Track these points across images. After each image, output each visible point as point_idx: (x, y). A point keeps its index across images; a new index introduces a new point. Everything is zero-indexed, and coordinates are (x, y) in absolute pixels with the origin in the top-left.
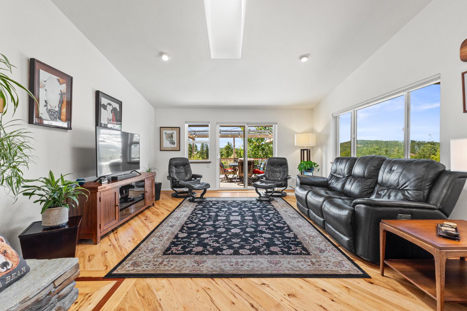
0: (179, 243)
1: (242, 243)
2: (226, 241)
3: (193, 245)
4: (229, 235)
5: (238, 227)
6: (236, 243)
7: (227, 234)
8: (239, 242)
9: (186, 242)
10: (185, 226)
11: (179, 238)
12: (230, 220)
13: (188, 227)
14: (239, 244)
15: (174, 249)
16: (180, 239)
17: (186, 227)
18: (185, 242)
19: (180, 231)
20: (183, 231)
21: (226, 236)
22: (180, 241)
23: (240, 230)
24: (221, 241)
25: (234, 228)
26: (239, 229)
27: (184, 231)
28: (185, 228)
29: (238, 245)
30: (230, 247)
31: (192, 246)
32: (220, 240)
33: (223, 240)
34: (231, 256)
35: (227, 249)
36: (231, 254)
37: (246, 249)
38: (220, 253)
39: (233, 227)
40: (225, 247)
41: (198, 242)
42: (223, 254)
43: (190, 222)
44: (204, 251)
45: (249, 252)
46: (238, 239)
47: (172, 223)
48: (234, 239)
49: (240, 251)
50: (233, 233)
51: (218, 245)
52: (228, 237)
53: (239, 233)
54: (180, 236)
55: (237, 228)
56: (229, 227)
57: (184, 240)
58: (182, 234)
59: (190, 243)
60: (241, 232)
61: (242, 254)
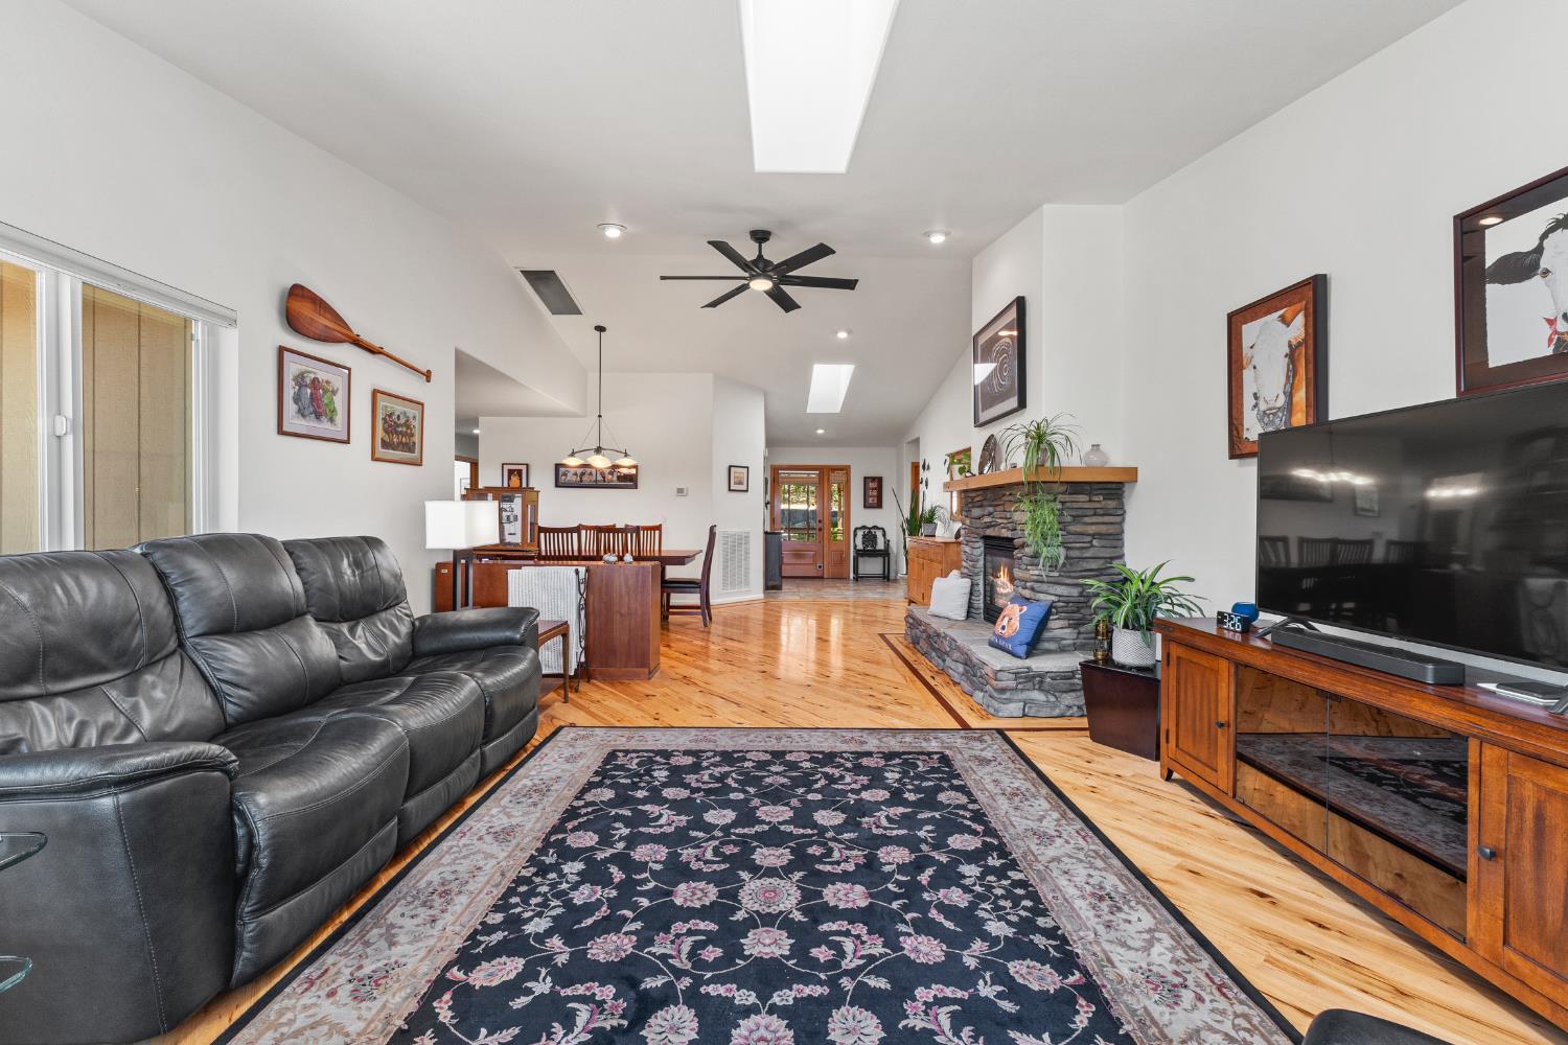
0: (936, 776)
1: (760, 774)
2: (806, 781)
4: (799, 796)
5: (766, 828)
6: (777, 773)
7: (804, 801)
8: (768, 776)
12: (798, 875)
14: (769, 771)
15: (934, 763)
19: (982, 813)
20: (970, 813)
21: (807, 792)
23: (758, 814)
24: (819, 779)
25: (780, 823)
26: (763, 822)
29: (774, 769)
30: (793, 766)
32: (823, 782)
33: (816, 781)
34: (789, 749)
35: (801, 762)
36: (791, 752)
37: (754, 761)
38: (816, 755)
39: (782, 828)
40: (807, 765)
41: (885, 778)
42: (809, 752)
44: (856, 760)
45: (748, 756)
46: (771, 785)
48: (782, 785)
49: (768, 757)
50: (787, 804)
51: (827, 770)
52: (801, 791)
53: (764, 804)
54: (962, 797)
55: (770, 823)
56: (802, 831)
59: (904, 775)
60: (757, 808)
61: (766, 752)
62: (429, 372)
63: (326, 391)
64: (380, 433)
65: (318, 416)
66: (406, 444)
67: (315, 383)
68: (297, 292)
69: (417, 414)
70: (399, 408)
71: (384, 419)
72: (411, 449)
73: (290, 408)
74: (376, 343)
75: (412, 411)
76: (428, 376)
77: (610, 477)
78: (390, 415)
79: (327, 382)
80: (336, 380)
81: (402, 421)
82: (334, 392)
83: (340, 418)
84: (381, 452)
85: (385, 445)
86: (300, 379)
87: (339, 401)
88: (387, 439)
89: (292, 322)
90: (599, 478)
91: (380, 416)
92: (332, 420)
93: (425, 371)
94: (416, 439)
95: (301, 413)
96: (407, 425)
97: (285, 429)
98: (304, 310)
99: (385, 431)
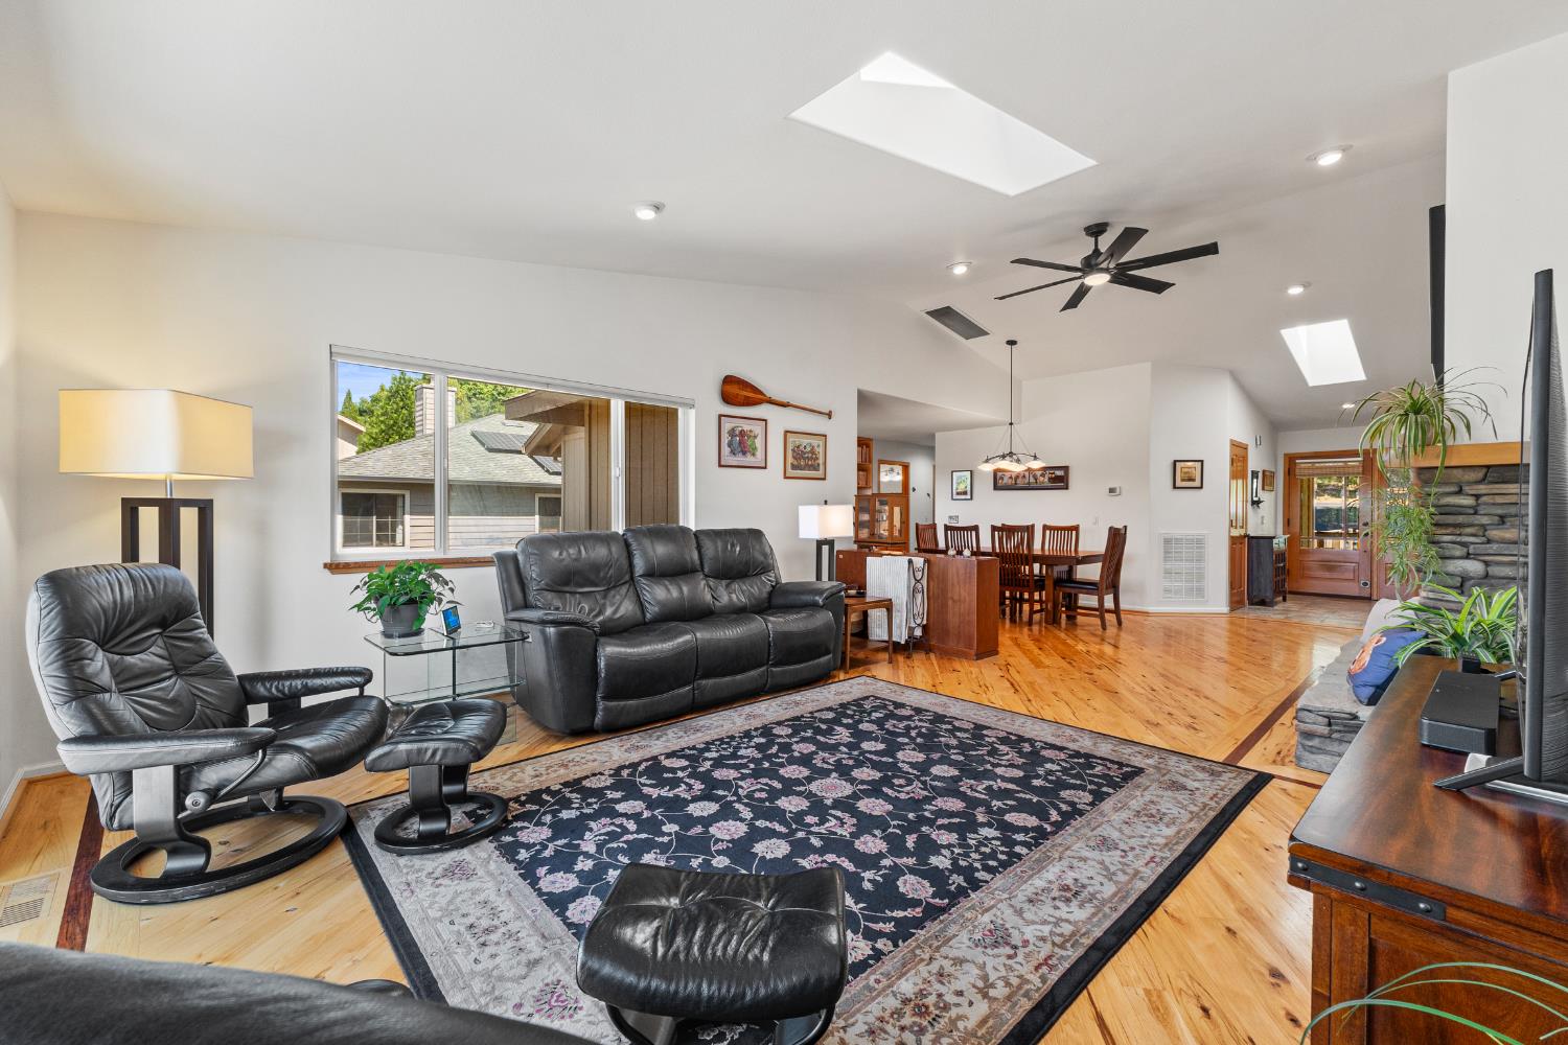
0: (1096, 780)
3: (1058, 764)
9: (1074, 777)
10: (1052, 824)
11: (1091, 792)
13: (1044, 816)
15: (1114, 772)
16: (1089, 787)
17: (1048, 819)
18: (1078, 776)
19: (1081, 813)
20: (1069, 809)
22: (1091, 782)
27: (1064, 807)
28: (1054, 816)
31: (1064, 764)
41: (1043, 766)
43: (1020, 837)
44: (1042, 748)
47: (1102, 863)
51: (1002, 747)
54: (1088, 798)
57: (1078, 782)
58: (1076, 800)
59: (1065, 771)
62: (830, 412)
63: (749, 437)
64: (790, 460)
65: (744, 453)
66: (812, 465)
67: (742, 433)
68: (729, 380)
69: (821, 443)
70: (805, 441)
71: (793, 450)
72: (816, 468)
73: (726, 450)
74: (784, 400)
75: (815, 442)
76: (829, 415)
77: (1042, 479)
78: (798, 447)
79: (751, 431)
80: (757, 429)
81: (808, 449)
82: (755, 437)
83: (760, 453)
84: (790, 472)
85: (794, 467)
86: (732, 433)
87: (759, 443)
88: (795, 463)
89: (727, 399)
90: (1032, 480)
91: (790, 447)
92: (753, 455)
93: (827, 412)
94: (821, 461)
95: (733, 453)
96: (812, 452)
97: (723, 463)
98: (733, 389)
99: (794, 457)
